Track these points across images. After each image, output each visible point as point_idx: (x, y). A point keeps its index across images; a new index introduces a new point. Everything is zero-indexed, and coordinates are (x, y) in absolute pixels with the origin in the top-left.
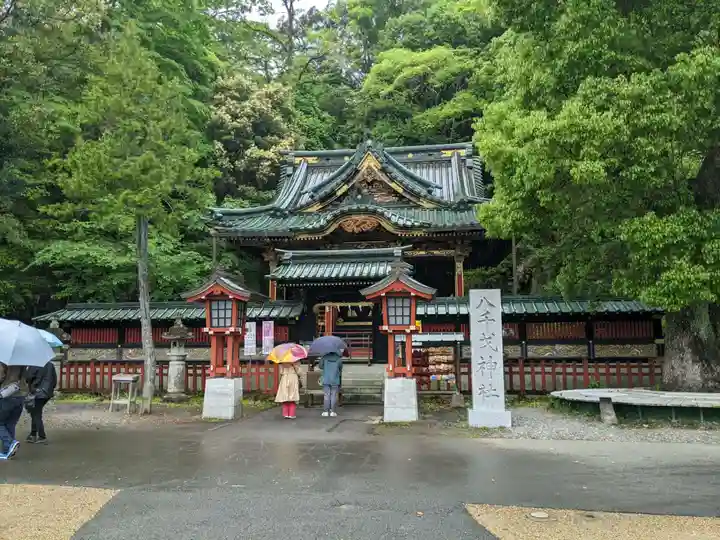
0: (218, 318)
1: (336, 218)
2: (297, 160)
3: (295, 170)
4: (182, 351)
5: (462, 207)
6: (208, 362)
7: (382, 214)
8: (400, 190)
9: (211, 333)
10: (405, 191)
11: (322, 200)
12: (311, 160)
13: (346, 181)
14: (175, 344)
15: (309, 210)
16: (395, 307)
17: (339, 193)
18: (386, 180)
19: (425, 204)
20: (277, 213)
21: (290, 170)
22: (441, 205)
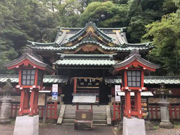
0: (26, 80)
1: (80, 45)
2: (63, 31)
3: (62, 33)
4: (9, 98)
5: (124, 46)
6: (19, 103)
7: (99, 45)
8: (102, 40)
9: (21, 88)
10: (103, 40)
11: (73, 42)
12: (68, 31)
13: (82, 36)
14: (5, 95)
15: (68, 45)
16: (132, 76)
17: (79, 40)
18: (97, 36)
19: (110, 45)
20: (56, 45)
21: (60, 33)
22: (116, 46)
